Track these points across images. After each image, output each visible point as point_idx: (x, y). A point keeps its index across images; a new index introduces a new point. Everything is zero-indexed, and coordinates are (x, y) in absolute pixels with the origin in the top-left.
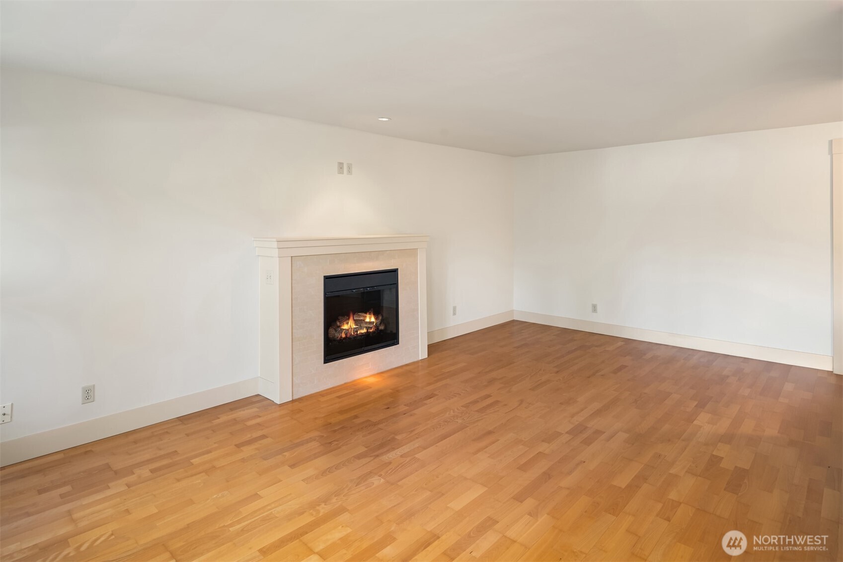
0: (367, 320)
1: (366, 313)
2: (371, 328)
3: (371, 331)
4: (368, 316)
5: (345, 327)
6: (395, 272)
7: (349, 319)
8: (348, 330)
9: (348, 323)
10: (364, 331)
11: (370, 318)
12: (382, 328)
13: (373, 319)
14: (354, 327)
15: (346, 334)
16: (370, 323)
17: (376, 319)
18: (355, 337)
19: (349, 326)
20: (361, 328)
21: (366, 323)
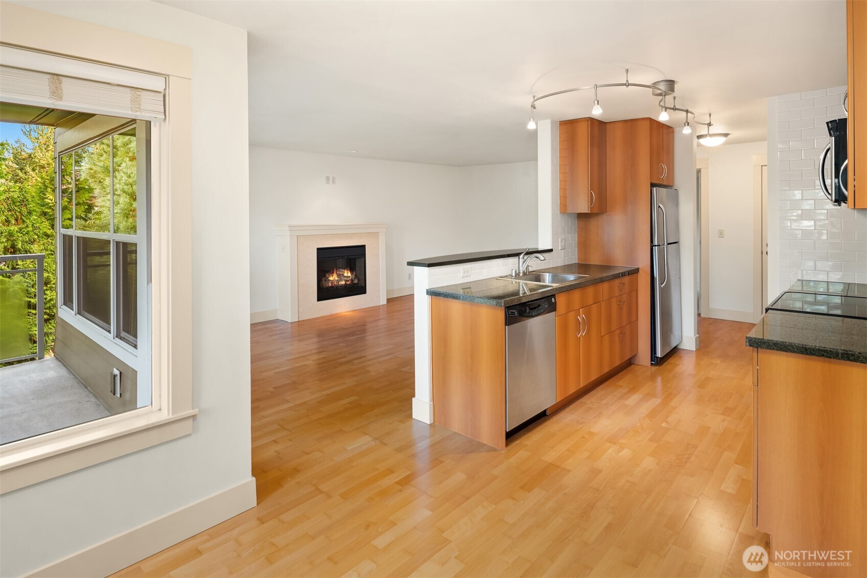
0: (346, 275)
1: (345, 270)
2: (348, 281)
3: (348, 283)
4: (346, 271)
5: (331, 278)
6: (363, 247)
7: (333, 273)
8: (333, 281)
9: (333, 276)
10: (343, 283)
11: (347, 273)
12: (356, 281)
13: (349, 274)
14: (337, 279)
15: (332, 284)
16: (347, 277)
17: (352, 274)
18: (337, 287)
19: (333, 278)
20: (341, 280)
21: (345, 277)
